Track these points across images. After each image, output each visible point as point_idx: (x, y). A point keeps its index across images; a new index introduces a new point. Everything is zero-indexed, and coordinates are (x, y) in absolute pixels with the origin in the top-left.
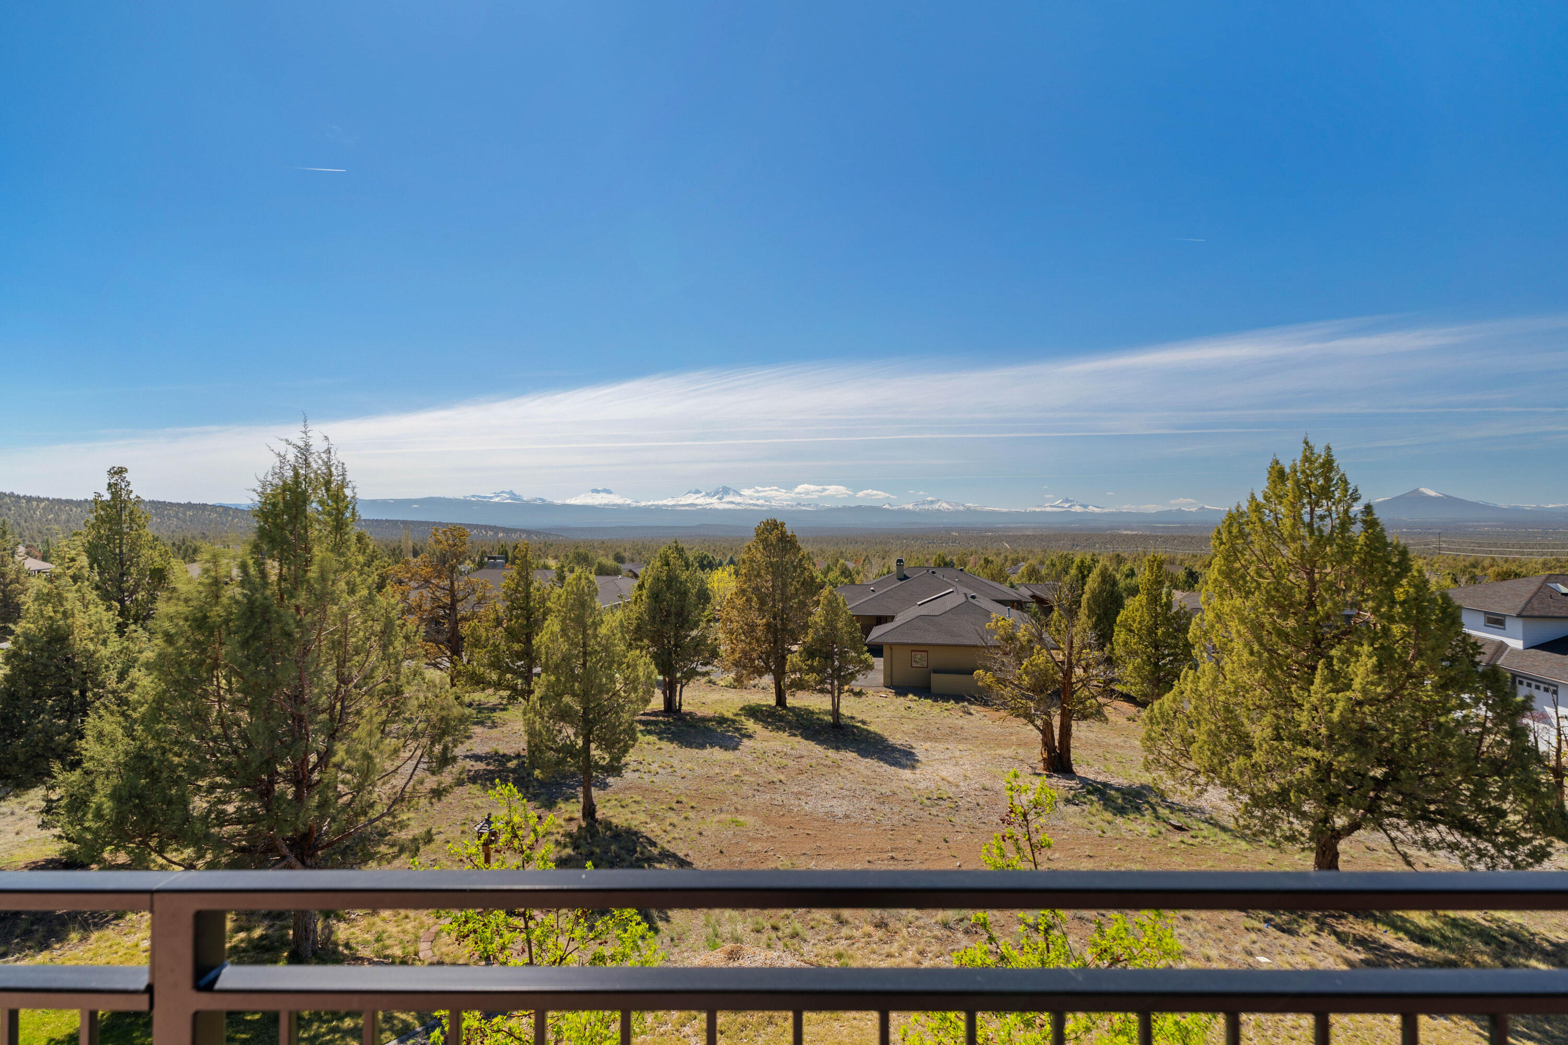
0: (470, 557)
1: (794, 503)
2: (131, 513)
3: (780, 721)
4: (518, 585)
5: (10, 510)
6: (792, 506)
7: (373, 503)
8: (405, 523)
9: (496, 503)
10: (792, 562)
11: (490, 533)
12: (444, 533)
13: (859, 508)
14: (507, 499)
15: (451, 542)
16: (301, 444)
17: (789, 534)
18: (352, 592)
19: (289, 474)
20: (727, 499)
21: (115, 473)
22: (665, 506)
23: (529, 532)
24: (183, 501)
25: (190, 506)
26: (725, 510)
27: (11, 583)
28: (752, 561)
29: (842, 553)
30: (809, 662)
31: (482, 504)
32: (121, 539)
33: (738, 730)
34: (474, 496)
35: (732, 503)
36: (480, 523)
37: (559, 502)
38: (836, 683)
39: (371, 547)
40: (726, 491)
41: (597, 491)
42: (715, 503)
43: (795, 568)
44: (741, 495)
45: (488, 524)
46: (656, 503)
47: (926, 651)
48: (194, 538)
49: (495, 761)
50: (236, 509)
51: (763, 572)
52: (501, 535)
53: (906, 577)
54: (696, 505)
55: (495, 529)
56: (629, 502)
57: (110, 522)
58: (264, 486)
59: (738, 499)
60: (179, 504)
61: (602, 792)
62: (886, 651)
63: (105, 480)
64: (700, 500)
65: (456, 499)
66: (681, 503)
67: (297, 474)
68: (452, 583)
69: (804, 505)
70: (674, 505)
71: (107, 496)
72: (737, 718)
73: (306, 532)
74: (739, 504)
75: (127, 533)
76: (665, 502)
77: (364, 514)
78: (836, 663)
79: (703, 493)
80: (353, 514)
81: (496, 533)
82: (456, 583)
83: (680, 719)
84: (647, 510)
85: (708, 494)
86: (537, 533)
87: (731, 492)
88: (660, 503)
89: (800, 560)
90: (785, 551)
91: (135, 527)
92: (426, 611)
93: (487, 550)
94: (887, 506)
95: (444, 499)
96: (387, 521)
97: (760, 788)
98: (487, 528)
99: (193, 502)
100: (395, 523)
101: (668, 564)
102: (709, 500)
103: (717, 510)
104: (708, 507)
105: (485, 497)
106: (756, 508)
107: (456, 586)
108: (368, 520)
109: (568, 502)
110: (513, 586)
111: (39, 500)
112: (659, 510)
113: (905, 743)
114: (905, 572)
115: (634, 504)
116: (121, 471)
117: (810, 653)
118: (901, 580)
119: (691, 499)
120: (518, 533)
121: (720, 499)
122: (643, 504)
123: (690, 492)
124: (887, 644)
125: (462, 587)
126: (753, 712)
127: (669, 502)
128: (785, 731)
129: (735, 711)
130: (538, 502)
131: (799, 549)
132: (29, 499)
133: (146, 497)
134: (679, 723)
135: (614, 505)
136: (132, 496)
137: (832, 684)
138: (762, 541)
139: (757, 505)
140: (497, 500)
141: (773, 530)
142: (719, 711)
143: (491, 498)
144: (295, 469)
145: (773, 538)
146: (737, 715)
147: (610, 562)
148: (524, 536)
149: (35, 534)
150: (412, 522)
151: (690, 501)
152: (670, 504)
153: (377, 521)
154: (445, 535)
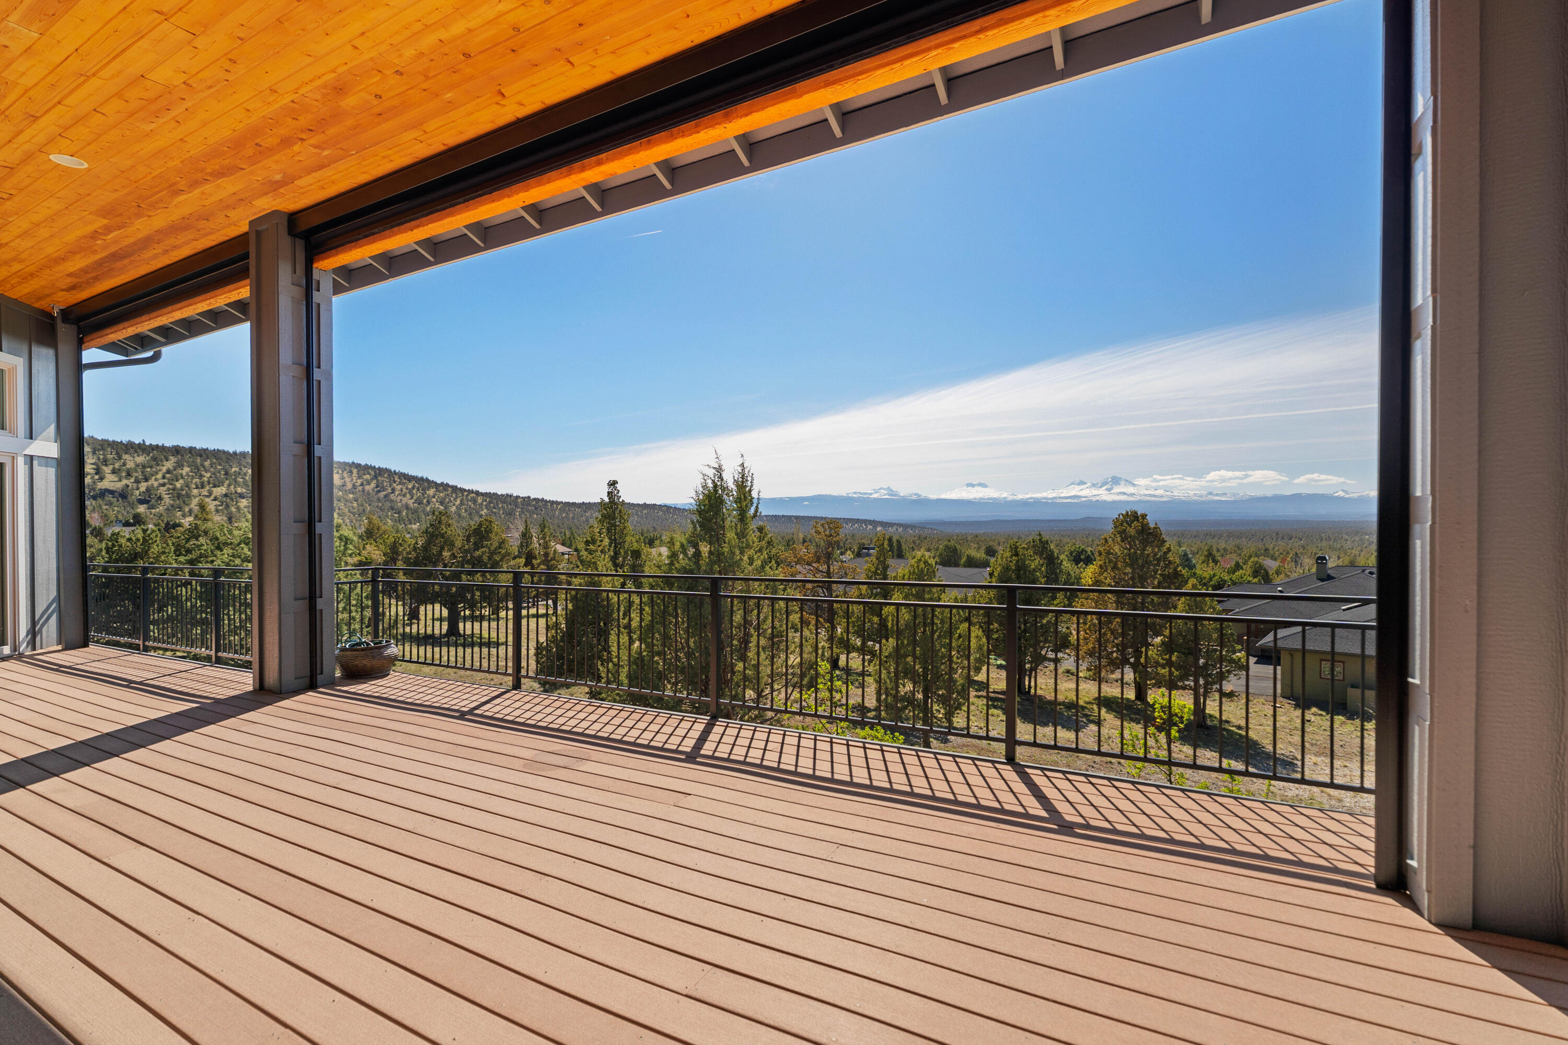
0: (850, 549)
1: (1204, 493)
2: (620, 511)
3: (1135, 714)
4: (877, 569)
5: (542, 510)
6: (1201, 497)
7: (773, 501)
8: (797, 517)
9: (875, 499)
10: (1156, 555)
11: (870, 527)
12: (823, 525)
13: (1297, 497)
14: (885, 495)
15: (827, 533)
16: (717, 466)
17: (1152, 525)
18: (751, 564)
19: (710, 485)
20: (1117, 489)
21: (611, 485)
22: (1045, 498)
23: (905, 526)
24: (641, 502)
25: (645, 506)
26: (1114, 502)
27: (551, 560)
28: (1109, 553)
29: (1267, 550)
30: (1167, 657)
31: (864, 501)
32: (615, 529)
33: (1086, 716)
34: (855, 493)
35: (1124, 494)
36: (861, 518)
37: (933, 496)
38: (1202, 682)
39: (769, 536)
40: (1116, 481)
41: (972, 485)
42: (1104, 495)
43: (1159, 560)
44: (1134, 485)
45: (868, 518)
46: (1035, 496)
47: (1343, 662)
48: (648, 531)
49: (858, 710)
50: (675, 508)
51: (1120, 565)
52: (879, 529)
53: (1330, 578)
54: (1080, 497)
55: (874, 523)
56: (1005, 495)
57: (609, 518)
58: (698, 496)
59: (1131, 490)
60: (638, 504)
61: (943, 745)
62: (1285, 658)
63: (606, 489)
64: (1086, 492)
65: (839, 496)
66: (1063, 495)
67: (715, 486)
68: (829, 567)
69: (1217, 495)
70: (1055, 498)
71: (607, 500)
72: (1089, 706)
73: (723, 522)
74: (1132, 495)
75: (618, 526)
76: (1044, 495)
77: (764, 511)
78: (1202, 661)
79: (1089, 484)
80: (756, 511)
81: (875, 527)
82: (831, 567)
83: (1028, 700)
84: (1025, 503)
85: (1094, 485)
86: (913, 527)
87: (1123, 483)
88: (1039, 495)
89: (1166, 553)
90: (1145, 543)
91: (623, 521)
92: (808, 589)
93: (866, 543)
94: (1341, 494)
95: (830, 496)
96: (783, 516)
97: (1096, 766)
98: (866, 522)
99: (648, 503)
100: (789, 518)
101: (1017, 555)
102: (1095, 492)
103: (1105, 501)
104: (1094, 499)
105: (866, 494)
106: (1153, 499)
107: (832, 570)
108: (769, 516)
109: (943, 496)
110: (873, 569)
111: (557, 503)
112: (1037, 503)
113: (1288, 754)
114: (1329, 572)
115: (1011, 498)
116: (613, 484)
117: (1168, 647)
118: (1322, 580)
119: (1074, 491)
120: (895, 527)
121: (1109, 490)
122: (1020, 497)
123: (1072, 484)
124: (1285, 649)
125: (836, 571)
126: (1105, 702)
127: (1050, 494)
128: (1138, 723)
129: (1087, 700)
130: (914, 497)
131: (1164, 541)
132: (552, 503)
133: (627, 501)
134: (1027, 703)
135: (989, 499)
136: (621, 500)
137: (1196, 681)
138: (1119, 533)
139: (1155, 496)
140: (875, 496)
141: (1133, 522)
142: (1070, 698)
143: (871, 494)
144: (713, 481)
145: (1132, 531)
146: (1089, 703)
147: (980, 555)
148: (900, 530)
149: (556, 528)
150: (803, 517)
151: (1073, 493)
152: (1050, 496)
153: (775, 516)
154: (823, 527)
